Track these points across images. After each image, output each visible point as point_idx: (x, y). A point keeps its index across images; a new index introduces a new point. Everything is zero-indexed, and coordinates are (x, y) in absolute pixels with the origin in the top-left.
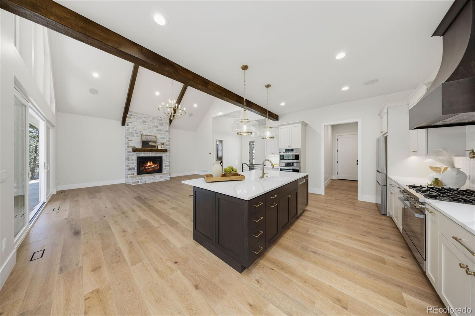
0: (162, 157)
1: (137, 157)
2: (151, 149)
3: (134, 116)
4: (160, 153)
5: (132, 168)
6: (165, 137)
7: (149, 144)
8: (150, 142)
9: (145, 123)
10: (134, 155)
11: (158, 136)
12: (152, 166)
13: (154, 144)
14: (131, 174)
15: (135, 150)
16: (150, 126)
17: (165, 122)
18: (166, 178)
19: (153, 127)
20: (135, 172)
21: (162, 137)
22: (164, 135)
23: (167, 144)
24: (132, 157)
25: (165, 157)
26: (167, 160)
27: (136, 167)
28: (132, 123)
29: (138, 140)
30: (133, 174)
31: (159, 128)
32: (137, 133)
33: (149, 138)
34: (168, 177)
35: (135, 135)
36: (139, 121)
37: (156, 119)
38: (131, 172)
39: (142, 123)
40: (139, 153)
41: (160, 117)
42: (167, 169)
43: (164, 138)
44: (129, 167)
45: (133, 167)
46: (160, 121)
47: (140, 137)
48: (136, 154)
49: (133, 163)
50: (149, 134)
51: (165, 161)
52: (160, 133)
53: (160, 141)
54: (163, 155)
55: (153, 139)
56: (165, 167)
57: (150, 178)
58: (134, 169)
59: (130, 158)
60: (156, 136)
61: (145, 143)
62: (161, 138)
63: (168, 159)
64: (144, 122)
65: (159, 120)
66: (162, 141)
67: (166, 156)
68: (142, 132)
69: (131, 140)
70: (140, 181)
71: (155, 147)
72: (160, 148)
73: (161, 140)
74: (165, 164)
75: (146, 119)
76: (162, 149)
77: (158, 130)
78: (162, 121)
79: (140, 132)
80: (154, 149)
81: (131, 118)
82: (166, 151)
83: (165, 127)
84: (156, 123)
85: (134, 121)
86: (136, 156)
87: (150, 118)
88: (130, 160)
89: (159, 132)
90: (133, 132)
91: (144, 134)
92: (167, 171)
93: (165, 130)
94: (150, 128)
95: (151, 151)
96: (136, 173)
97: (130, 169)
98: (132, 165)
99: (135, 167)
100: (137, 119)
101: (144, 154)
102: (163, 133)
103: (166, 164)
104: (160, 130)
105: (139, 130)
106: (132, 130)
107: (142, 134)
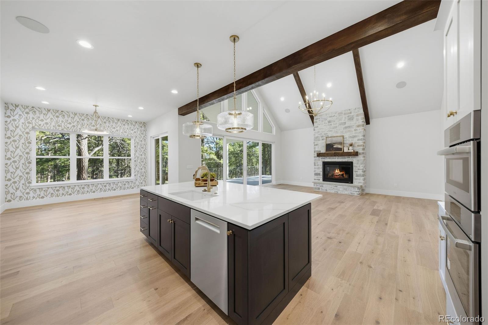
0: (352, 163)
1: (323, 162)
2: (335, 153)
3: (319, 119)
4: (349, 158)
5: (317, 173)
6: (357, 135)
7: (334, 147)
8: (334, 145)
9: (331, 122)
10: (319, 160)
11: (346, 135)
12: (339, 173)
13: (339, 146)
14: (317, 180)
15: (319, 155)
16: (336, 125)
17: (356, 114)
18: (352, 192)
19: (340, 125)
20: (321, 177)
21: (351, 135)
22: (354, 132)
23: (360, 144)
24: (318, 162)
25: (356, 163)
26: (359, 166)
27: (322, 173)
28: (318, 127)
29: (323, 143)
30: (319, 180)
31: (347, 125)
32: (322, 137)
33: (334, 140)
34: (356, 192)
35: (321, 139)
36: (324, 123)
37: (343, 115)
38: (317, 177)
39: (328, 124)
40: (324, 157)
41: (349, 110)
42: (360, 179)
43: (354, 137)
44: (315, 172)
45: (319, 172)
46: (349, 115)
47: (325, 141)
48: (322, 158)
49: (319, 168)
50: (335, 135)
51: (357, 168)
52: (349, 131)
53: (348, 141)
54: (354, 160)
55: (340, 140)
56: (356, 176)
57: (332, 188)
58: (319, 174)
59: (316, 163)
60: (343, 136)
61: (329, 147)
62: (351, 137)
63: (361, 166)
64: (329, 122)
65: (348, 113)
66: (352, 141)
67: (358, 161)
68: (327, 134)
69: (317, 145)
70: (320, 188)
71: (340, 149)
72: (346, 150)
73: (350, 139)
74: (356, 173)
75: (331, 118)
76: (349, 151)
77: (346, 128)
78: (352, 114)
79: (325, 135)
80: (339, 152)
81: (316, 123)
82: (356, 154)
83: (357, 120)
84: (344, 118)
85: (319, 125)
86: (321, 161)
87: (336, 115)
88: (316, 165)
89: (348, 129)
90: (319, 136)
91: (330, 136)
92: (360, 183)
93: (357, 124)
94: (336, 127)
95: (335, 155)
96: (322, 179)
97: (316, 174)
98: (318, 170)
99: (320, 172)
100: (322, 121)
101: (329, 158)
102: (353, 130)
103: (358, 173)
104: (349, 127)
105: (324, 133)
106: (318, 134)
107: (327, 136)
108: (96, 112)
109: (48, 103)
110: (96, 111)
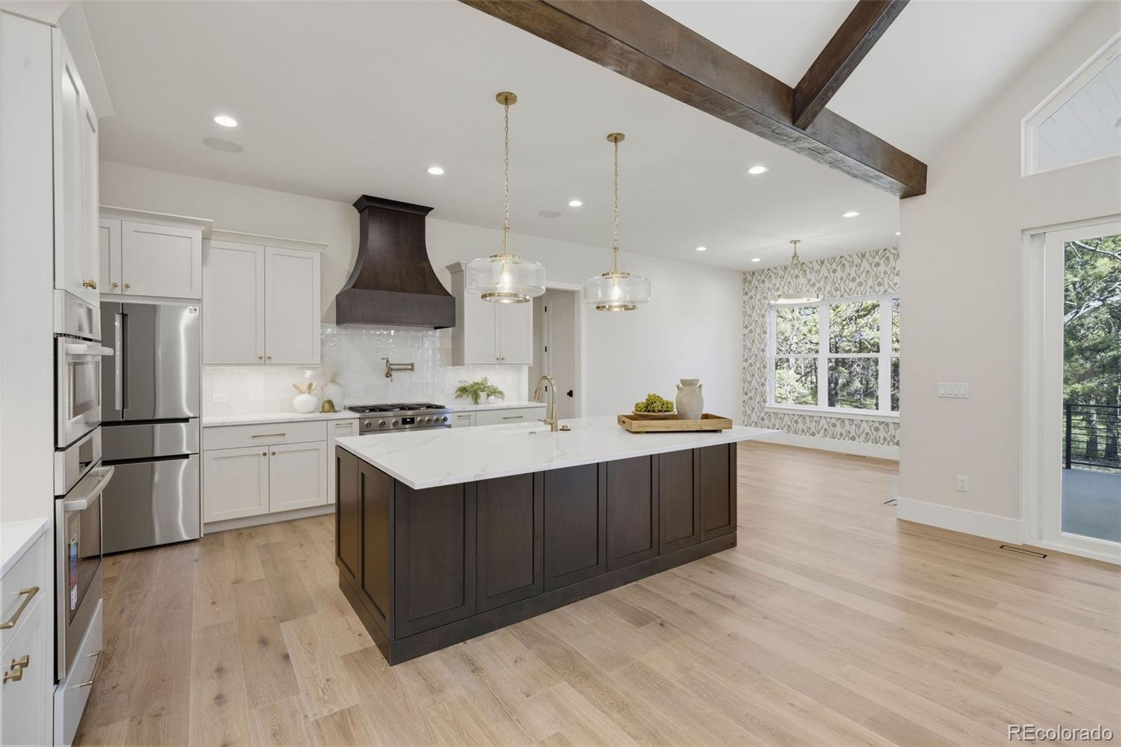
108: (795, 256)
109: (758, 260)
110: (795, 253)
